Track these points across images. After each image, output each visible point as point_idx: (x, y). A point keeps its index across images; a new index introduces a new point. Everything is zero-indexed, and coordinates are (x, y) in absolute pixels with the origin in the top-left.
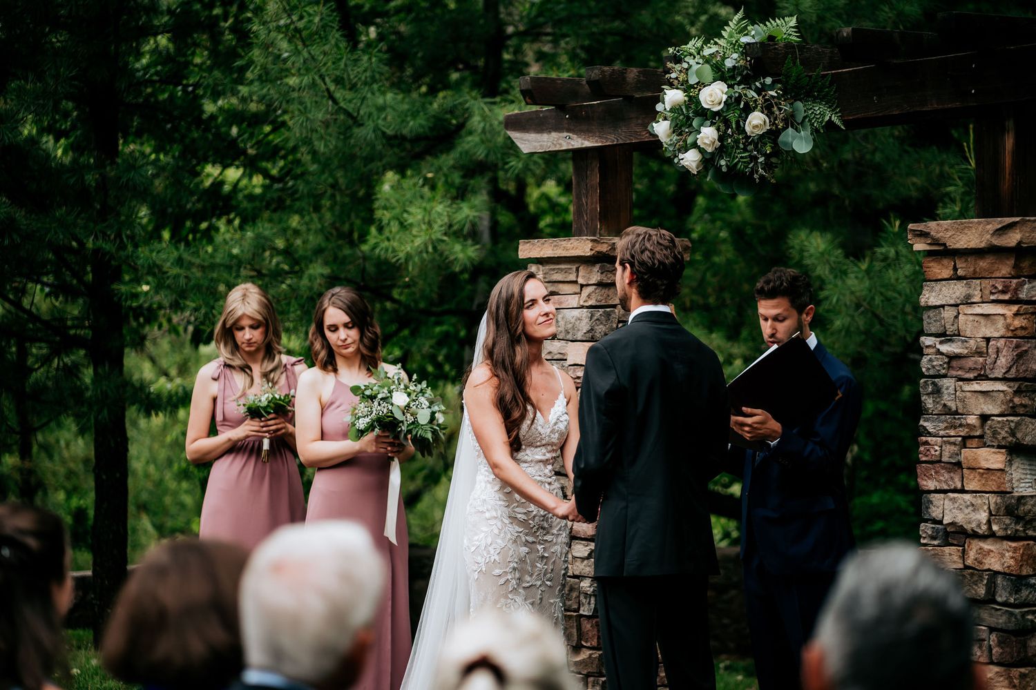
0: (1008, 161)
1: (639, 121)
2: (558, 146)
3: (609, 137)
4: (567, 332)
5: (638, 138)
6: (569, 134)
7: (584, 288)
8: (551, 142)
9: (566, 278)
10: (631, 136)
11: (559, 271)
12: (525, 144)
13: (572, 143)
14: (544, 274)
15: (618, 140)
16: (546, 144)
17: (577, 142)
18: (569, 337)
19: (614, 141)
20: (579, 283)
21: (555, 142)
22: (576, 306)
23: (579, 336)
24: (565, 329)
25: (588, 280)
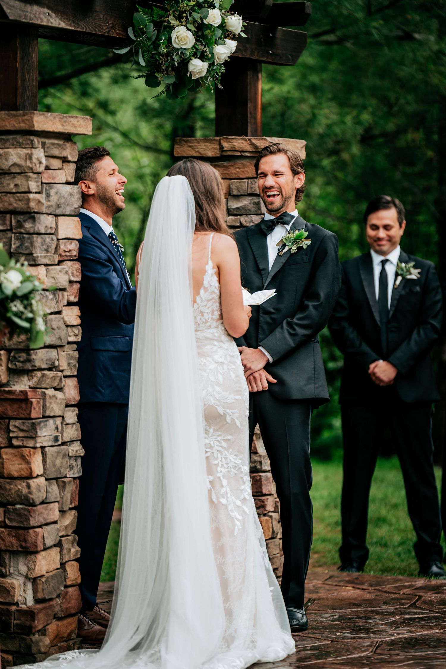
1: (101, 16)
2: (39, 20)
3: (80, 23)
4: (59, 206)
5: (101, 32)
6: (48, 11)
7: (64, 164)
8: (34, 14)
9: (61, 153)
10: (96, 27)
11: (58, 147)
12: (11, 10)
13: (51, 20)
14: (47, 148)
15: (86, 28)
16: (29, 15)
17: (55, 20)
18: (59, 212)
19: (83, 29)
20: (66, 160)
21: (37, 16)
22: (64, 182)
23: (68, 211)
24: (57, 203)
25: (73, 157)
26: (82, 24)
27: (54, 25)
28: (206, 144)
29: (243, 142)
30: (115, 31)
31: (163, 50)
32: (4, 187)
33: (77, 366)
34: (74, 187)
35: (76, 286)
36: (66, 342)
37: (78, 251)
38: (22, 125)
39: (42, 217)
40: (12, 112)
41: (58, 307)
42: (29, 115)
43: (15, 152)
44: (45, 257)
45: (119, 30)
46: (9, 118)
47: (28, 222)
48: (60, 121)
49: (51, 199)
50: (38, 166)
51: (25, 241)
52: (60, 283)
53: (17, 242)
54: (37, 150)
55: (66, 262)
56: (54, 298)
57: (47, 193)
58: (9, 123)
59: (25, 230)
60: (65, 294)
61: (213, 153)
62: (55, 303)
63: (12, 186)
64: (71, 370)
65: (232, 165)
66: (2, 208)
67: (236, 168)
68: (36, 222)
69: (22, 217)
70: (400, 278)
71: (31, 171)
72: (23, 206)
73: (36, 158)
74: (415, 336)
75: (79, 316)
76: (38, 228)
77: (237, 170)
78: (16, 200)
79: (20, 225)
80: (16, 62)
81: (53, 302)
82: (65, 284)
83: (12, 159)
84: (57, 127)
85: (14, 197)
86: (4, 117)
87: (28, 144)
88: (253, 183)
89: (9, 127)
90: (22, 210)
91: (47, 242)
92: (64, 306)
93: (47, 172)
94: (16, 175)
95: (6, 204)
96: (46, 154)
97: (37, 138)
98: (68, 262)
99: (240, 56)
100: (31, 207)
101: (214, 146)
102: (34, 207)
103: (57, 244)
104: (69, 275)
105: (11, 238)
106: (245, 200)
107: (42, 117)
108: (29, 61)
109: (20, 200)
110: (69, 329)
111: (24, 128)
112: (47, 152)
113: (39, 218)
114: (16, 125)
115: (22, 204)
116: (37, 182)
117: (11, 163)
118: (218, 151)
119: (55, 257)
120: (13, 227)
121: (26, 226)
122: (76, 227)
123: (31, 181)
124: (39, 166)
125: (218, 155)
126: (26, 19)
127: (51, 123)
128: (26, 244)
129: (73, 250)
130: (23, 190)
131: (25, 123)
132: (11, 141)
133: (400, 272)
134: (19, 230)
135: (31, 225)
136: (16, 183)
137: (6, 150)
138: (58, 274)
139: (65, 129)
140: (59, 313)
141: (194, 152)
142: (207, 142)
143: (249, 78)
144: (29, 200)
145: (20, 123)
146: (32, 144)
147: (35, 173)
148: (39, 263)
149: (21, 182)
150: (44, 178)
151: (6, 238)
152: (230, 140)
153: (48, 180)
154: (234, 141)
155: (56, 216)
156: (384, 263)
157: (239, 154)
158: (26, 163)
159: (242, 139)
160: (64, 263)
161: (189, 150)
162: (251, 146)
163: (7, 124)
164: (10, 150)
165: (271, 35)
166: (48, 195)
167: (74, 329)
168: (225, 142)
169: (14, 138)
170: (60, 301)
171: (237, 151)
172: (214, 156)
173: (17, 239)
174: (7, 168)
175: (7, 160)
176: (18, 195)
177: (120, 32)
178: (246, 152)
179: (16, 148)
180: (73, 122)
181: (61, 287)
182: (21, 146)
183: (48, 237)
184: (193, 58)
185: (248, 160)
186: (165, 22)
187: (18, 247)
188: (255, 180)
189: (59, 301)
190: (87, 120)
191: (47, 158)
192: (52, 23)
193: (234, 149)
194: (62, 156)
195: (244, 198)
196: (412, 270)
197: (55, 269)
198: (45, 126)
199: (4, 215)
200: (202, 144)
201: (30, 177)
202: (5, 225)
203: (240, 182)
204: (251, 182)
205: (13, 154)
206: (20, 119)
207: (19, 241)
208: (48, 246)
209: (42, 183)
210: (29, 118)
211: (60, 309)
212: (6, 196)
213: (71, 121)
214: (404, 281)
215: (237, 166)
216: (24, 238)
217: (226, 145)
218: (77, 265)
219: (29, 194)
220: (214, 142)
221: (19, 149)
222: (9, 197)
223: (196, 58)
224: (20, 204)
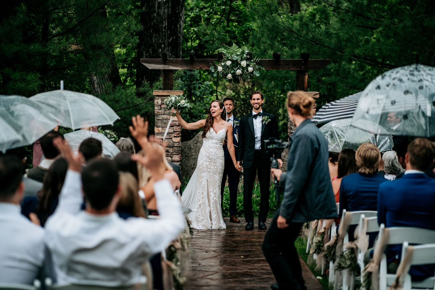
0: (306, 81)
3: (185, 67)
5: (196, 69)
6: (168, 66)
12: (150, 67)
13: (170, 68)
14: (162, 99)
35: (178, 133)
36: (173, 146)
44: (162, 125)
48: (166, 92)
54: (157, 100)
57: (165, 110)
60: (173, 134)
75: (180, 140)
92: (173, 137)
97: (158, 97)
98: (175, 126)
102: (157, 113)
104: (174, 130)
107: (157, 92)
126: (157, 69)
129: (177, 124)
140: (171, 139)
148: (159, 126)
150: (162, 106)
165: (303, 62)
180: (173, 93)
181: (170, 133)
189: (170, 136)
190: (180, 92)
208: (165, 123)
218: (179, 127)
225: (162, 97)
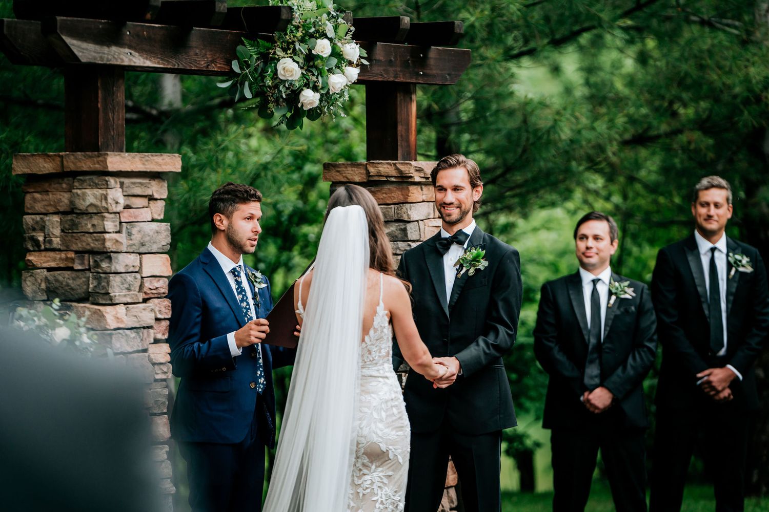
1: (198, 51)
2: (119, 60)
3: (170, 60)
4: (143, 244)
5: (197, 67)
6: (130, 51)
7: (150, 202)
8: (111, 55)
9: (144, 192)
10: (191, 63)
11: (140, 186)
12: (83, 52)
13: (134, 60)
14: (126, 187)
15: (178, 65)
16: (106, 56)
17: (139, 60)
18: (142, 250)
19: (175, 65)
20: (152, 197)
21: (116, 56)
22: (150, 220)
23: (155, 248)
24: (140, 241)
25: (161, 194)
26: (173, 61)
27: (137, 64)
28: (353, 169)
29: (389, 166)
30: (216, 65)
31: (269, 82)
32: (82, 227)
33: (167, 403)
34: (161, 225)
35: (166, 324)
36: (152, 380)
37: (167, 288)
38: (97, 166)
39: (121, 256)
40: (87, 153)
41: (143, 345)
42: (103, 157)
43: (92, 193)
44: (125, 296)
45: (221, 64)
46: (85, 159)
47: (104, 262)
48: (141, 160)
49: (133, 237)
50: (114, 206)
51: (101, 280)
52: (143, 321)
53: (94, 281)
54: (114, 190)
55: (152, 299)
56: (138, 337)
57: (128, 232)
58: (85, 164)
59: (103, 270)
60: (151, 331)
61: (360, 178)
62: (139, 341)
63: (89, 226)
64: (159, 408)
65: (379, 190)
66: (80, 247)
67: (383, 193)
68: (113, 261)
69: (99, 257)
70: (613, 298)
71: (107, 212)
72: (99, 246)
73: (111, 199)
74: (630, 360)
75: (169, 353)
76: (115, 267)
77: (384, 195)
78: (93, 240)
79: (97, 265)
80: (98, 102)
81: (136, 340)
82: (152, 322)
83: (89, 199)
84: (137, 167)
85: (91, 237)
86: (81, 159)
87: (104, 185)
88: (400, 209)
89: (85, 168)
90: (98, 250)
91: (128, 281)
92: (150, 344)
93: (127, 212)
94: (92, 215)
95: (84, 244)
96: (125, 194)
97: (114, 178)
98: (154, 299)
99: (380, 80)
100: (107, 246)
101: (360, 171)
102: (110, 247)
103: (141, 282)
104: (155, 313)
105: (89, 277)
106: (392, 226)
107: (118, 157)
108: (113, 101)
109: (97, 240)
110: (156, 366)
111: (99, 169)
112: (126, 191)
113: (116, 258)
114: (92, 166)
115: (99, 244)
116: (114, 222)
117: (88, 203)
118: (364, 176)
119: (138, 295)
120: (91, 267)
121: (102, 266)
122: (164, 264)
123: (107, 221)
124: (116, 207)
125: (365, 181)
126: (102, 61)
127: (129, 163)
128: (103, 284)
129: (160, 287)
130: (99, 230)
131: (100, 165)
132: (88, 182)
133: (614, 291)
134: (96, 269)
135: (108, 265)
136: (93, 223)
137: (84, 190)
138: (141, 312)
139: (146, 168)
140: (145, 351)
141: (342, 177)
142: (354, 167)
143: (399, 99)
144: (104, 240)
145: (95, 164)
146: (107, 185)
147: (111, 213)
148: (117, 302)
149: (98, 222)
150: (124, 217)
151: (85, 277)
152: (376, 165)
153: (128, 219)
154: (380, 165)
155: (140, 254)
156: (595, 282)
157: (385, 179)
158: (102, 204)
159: (388, 163)
160: (151, 301)
161: (337, 175)
162: (396, 171)
163: (84, 165)
164: (87, 191)
165: (422, 56)
166: (129, 234)
167: (162, 367)
168: (370, 167)
169: (90, 179)
170: (146, 339)
171: (383, 176)
172: (361, 181)
173: (95, 278)
174: (85, 208)
175: (84, 200)
176: (95, 235)
177: (222, 66)
178: (392, 177)
179: (92, 188)
180: (157, 161)
181: (145, 325)
182: (97, 186)
183: (130, 276)
184: (304, 88)
185: (394, 185)
186: (270, 53)
187: (96, 287)
188: (401, 205)
189: (144, 339)
190: (174, 158)
191: (126, 197)
192: (135, 62)
193: (379, 174)
194: (146, 194)
195: (391, 224)
196: (626, 289)
197: (137, 307)
198: (121, 166)
199: (84, 254)
200: (349, 169)
201: (105, 217)
202: (83, 265)
203: (386, 208)
204: (397, 208)
205: (90, 195)
206: (95, 159)
207: (97, 281)
208: (129, 285)
209: (121, 223)
210: (103, 159)
211: (146, 347)
212: (84, 235)
213: (154, 160)
214: (619, 300)
215: (384, 192)
216: (101, 277)
217: (372, 170)
218: (167, 302)
219: (104, 235)
220: (360, 167)
221: (95, 190)
222: (87, 237)
223: (308, 88)
224: (97, 244)
225: (127, 181)
